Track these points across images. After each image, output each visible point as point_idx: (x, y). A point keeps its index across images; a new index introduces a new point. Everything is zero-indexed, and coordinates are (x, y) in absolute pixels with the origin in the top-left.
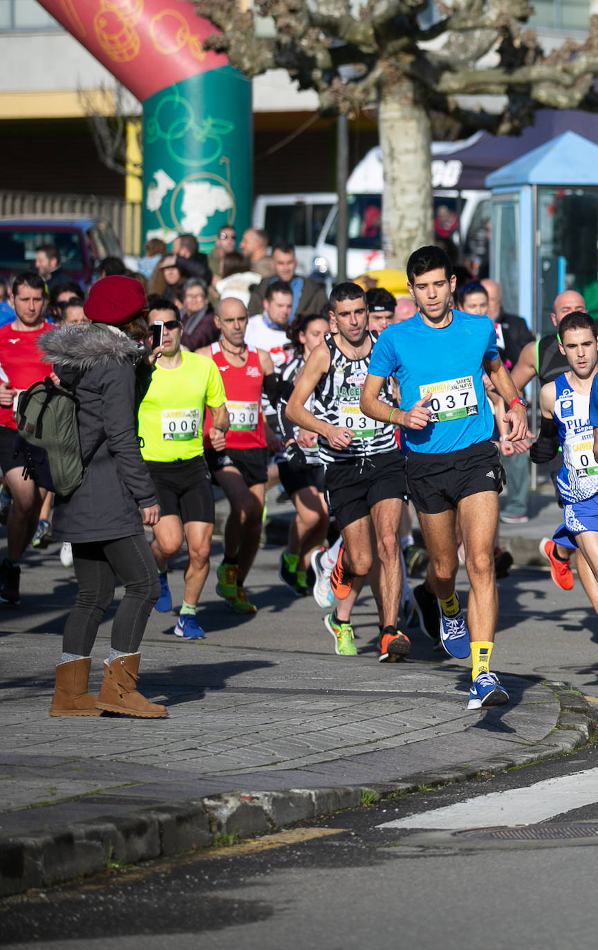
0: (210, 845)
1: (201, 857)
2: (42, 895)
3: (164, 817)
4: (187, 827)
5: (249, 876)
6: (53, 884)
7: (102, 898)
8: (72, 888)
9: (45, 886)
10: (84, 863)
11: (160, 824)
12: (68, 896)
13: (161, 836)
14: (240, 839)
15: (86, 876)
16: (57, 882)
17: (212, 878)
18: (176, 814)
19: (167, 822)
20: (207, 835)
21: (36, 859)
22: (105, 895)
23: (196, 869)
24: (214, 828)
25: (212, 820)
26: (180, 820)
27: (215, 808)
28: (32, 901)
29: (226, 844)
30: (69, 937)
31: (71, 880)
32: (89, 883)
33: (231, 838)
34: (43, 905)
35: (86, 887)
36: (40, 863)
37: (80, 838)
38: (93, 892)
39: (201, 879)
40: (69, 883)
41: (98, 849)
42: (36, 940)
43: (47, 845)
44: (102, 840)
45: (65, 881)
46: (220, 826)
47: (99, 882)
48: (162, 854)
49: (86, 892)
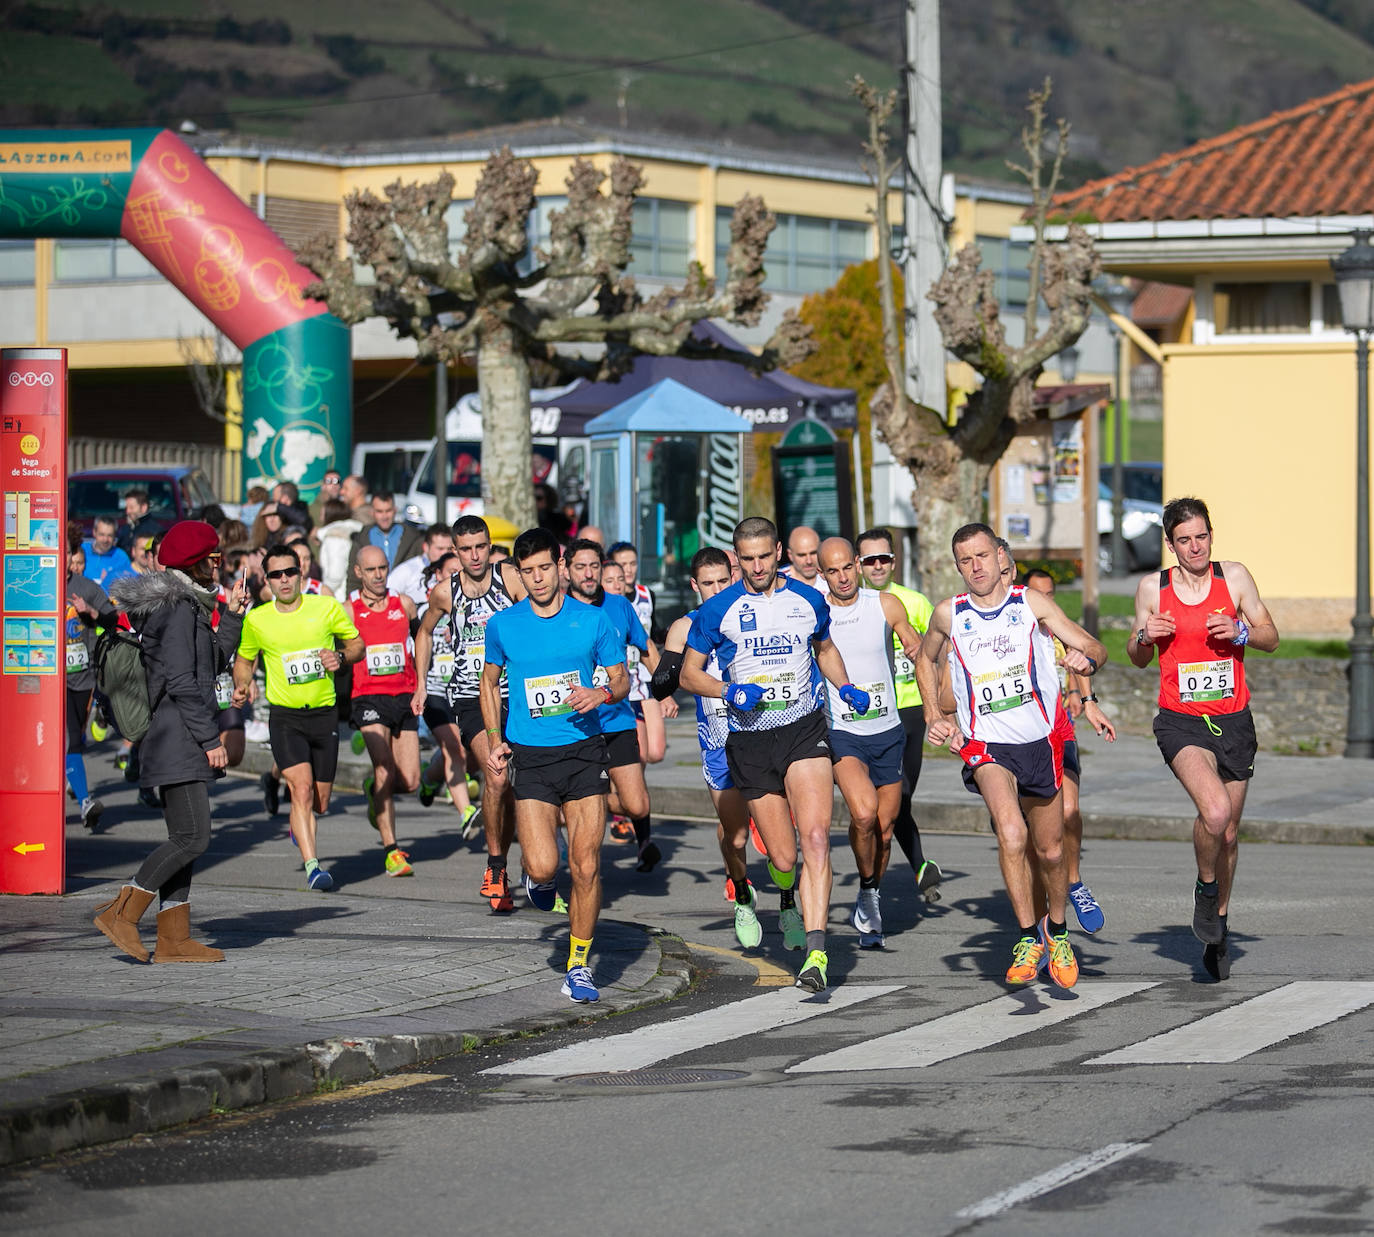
0: (313, 1091)
1: (305, 1103)
2: (149, 1140)
3: (268, 1063)
4: (291, 1073)
5: (354, 1121)
6: (159, 1129)
7: (207, 1143)
8: (178, 1133)
9: (150, 1131)
10: (190, 1109)
11: (264, 1069)
12: (174, 1140)
13: (265, 1081)
14: (343, 1085)
15: (191, 1121)
16: (162, 1127)
17: (316, 1123)
18: (280, 1060)
19: (271, 1068)
20: (311, 1081)
21: (142, 1105)
22: (210, 1140)
23: (299, 1115)
24: (318, 1074)
25: (315, 1066)
26: (284, 1066)
27: (318, 1054)
28: (138, 1145)
29: (329, 1090)
30: (175, 1182)
31: (176, 1125)
32: (195, 1128)
33: (334, 1084)
34: (149, 1150)
35: (191, 1133)
36: (145, 1108)
37: (185, 1083)
38: (198, 1137)
39: (306, 1125)
40: (175, 1128)
41: (203, 1095)
42: (142, 1185)
43: (152, 1090)
44: (206, 1086)
45: (170, 1126)
46: (323, 1072)
47: (204, 1126)
48: (266, 1099)
49: (191, 1137)
